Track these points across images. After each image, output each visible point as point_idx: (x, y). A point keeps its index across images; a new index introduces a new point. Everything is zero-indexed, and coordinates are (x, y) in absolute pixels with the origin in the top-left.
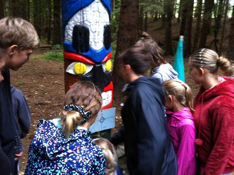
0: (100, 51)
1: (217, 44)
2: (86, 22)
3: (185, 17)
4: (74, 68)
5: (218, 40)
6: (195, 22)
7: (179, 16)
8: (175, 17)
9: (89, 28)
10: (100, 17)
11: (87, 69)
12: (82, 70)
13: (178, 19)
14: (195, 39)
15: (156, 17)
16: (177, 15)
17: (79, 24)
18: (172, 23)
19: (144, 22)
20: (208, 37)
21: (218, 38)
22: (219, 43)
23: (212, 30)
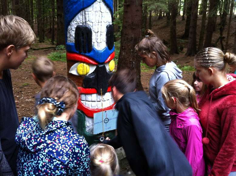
0: (103, 51)
1: (223, 42)
2: (88, 23)
3: (190, 15)
4: (77, 69)
5: (224, 38)
6: (200, 19)
7: (184, 14)
8: (179, 15)
9: (92, 29)
10: (102, 17)
11: (91, 70)
12: (85, 71)
13: (183, 16)
14: (200, 37)
15: (160, 15)
16: (181, 13)
17: (81, 24)
18: (177, 21)
19: (148, 20)
20: (214, 34)
21: (223, 36)
22: (225, 40)
23: (217, 27)
